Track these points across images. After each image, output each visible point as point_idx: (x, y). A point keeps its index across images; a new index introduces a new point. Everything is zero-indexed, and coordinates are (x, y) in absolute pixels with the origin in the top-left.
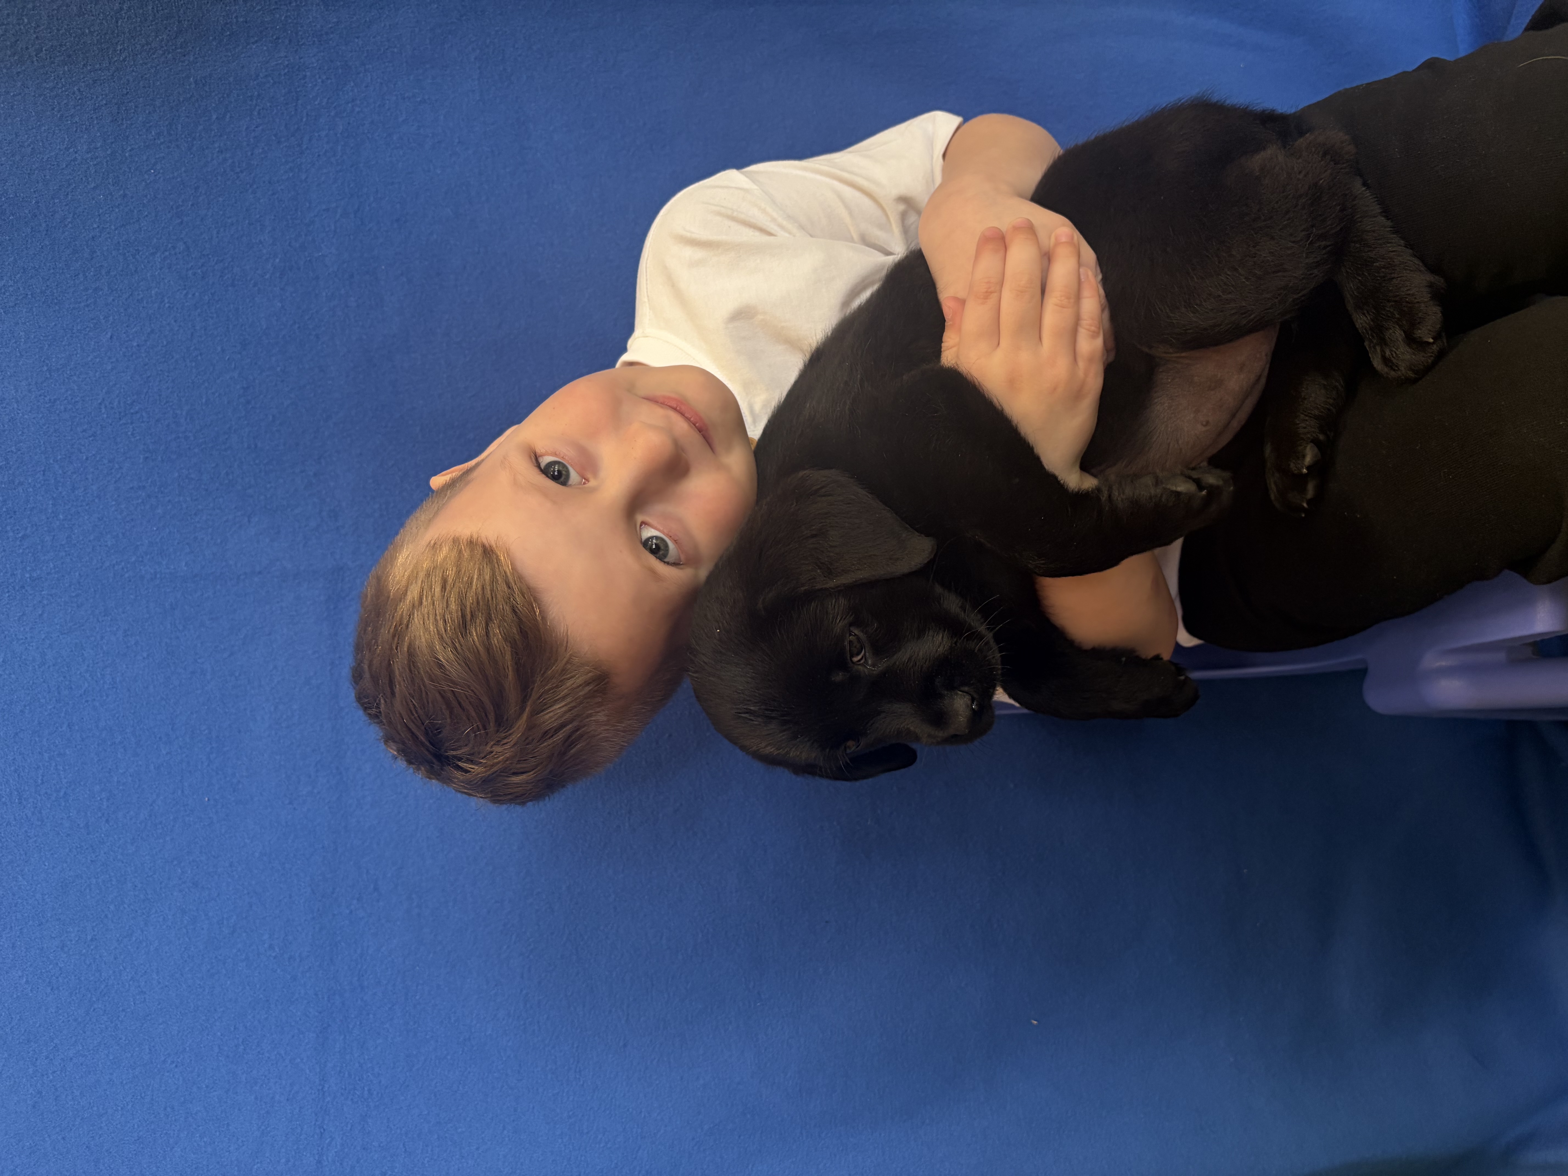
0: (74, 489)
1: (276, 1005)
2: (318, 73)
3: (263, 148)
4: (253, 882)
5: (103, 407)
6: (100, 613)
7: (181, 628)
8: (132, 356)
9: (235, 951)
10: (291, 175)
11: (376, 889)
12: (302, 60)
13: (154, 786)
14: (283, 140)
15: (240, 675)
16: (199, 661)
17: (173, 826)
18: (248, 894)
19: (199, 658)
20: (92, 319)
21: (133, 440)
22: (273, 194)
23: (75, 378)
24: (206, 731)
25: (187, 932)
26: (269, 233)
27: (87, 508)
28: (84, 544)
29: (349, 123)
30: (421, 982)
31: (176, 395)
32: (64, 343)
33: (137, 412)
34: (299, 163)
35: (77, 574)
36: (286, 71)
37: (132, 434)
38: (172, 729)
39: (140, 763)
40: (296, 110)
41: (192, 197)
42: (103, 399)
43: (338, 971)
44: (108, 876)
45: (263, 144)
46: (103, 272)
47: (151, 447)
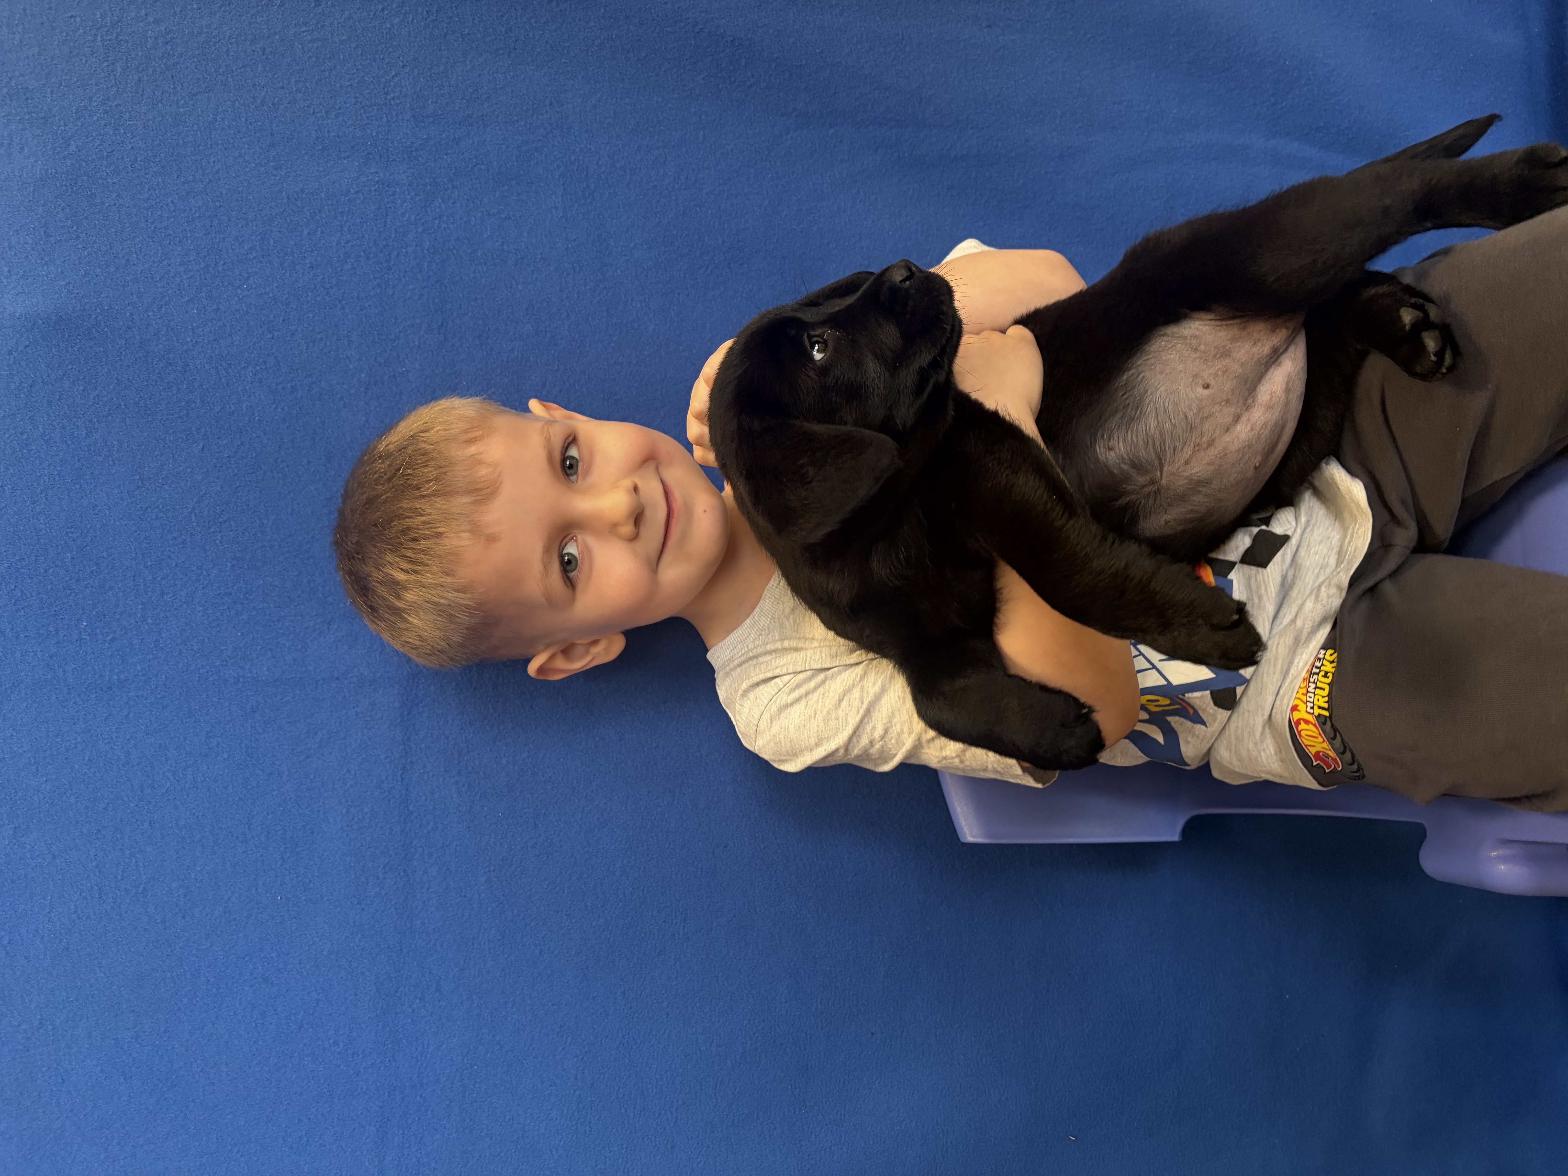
0: (163, 594)
1: (339, 1099)
2: (408, 189)
3: (352, 264)
4: (321, 980)
5: (193, 515)
6: (184, 714)
7: (260, 731)
8: (222, 467)
9: (301, 1046)
10: (378, 291)
11: (438, 989)
12: (392, 177)
13: (230, 884)
14: (372, 255)
15: (314, 778)
16: (276, 762)
17: (247, 923)
18: (316, 990)
19: (277, 760)
20: (185, 431)
21: (221, 548)
22: (361, 310)
23: (166, 487)
24: (281, 832)
25: (256, 1026)
26: (355, 348)
27: (175, 612)
28: (171, 648)
29: (436, 239)
30: (478, 1080)
31: (262, 504)
32: (156, 453)
33: (225, 522)
34: (386, 279)
35: (164, 677)
36: (376, 187)
37: (221, 542)
38: (249, 829)
39: (217, 861)
40: (385, 226)
41: (283, 314)
42: (194, 509)
43: (399, 1067)
44: (182, 970)
45: (352, 260)
46: (196, 385)
47: (237, 555)
